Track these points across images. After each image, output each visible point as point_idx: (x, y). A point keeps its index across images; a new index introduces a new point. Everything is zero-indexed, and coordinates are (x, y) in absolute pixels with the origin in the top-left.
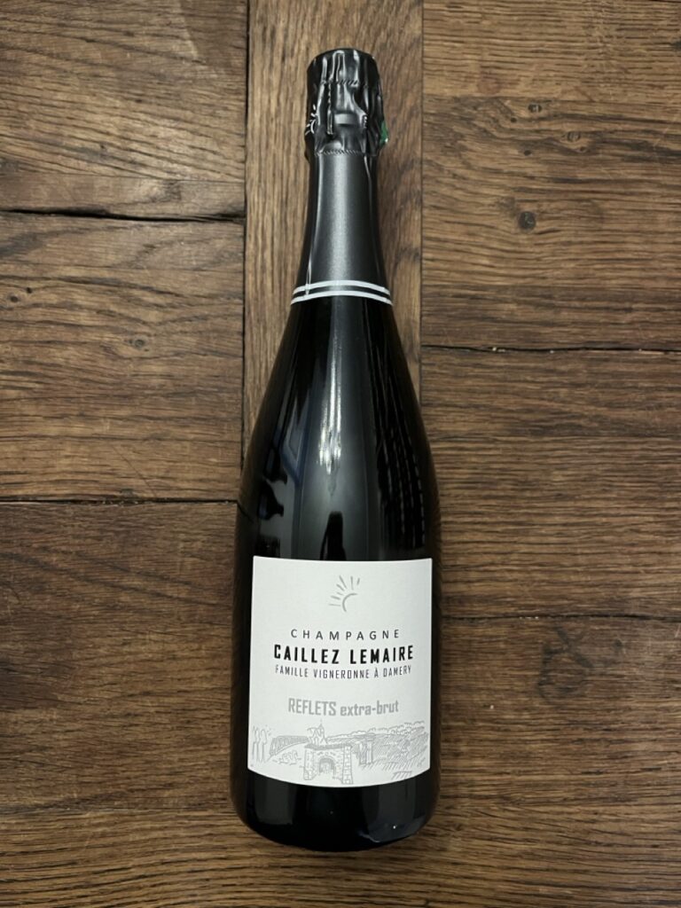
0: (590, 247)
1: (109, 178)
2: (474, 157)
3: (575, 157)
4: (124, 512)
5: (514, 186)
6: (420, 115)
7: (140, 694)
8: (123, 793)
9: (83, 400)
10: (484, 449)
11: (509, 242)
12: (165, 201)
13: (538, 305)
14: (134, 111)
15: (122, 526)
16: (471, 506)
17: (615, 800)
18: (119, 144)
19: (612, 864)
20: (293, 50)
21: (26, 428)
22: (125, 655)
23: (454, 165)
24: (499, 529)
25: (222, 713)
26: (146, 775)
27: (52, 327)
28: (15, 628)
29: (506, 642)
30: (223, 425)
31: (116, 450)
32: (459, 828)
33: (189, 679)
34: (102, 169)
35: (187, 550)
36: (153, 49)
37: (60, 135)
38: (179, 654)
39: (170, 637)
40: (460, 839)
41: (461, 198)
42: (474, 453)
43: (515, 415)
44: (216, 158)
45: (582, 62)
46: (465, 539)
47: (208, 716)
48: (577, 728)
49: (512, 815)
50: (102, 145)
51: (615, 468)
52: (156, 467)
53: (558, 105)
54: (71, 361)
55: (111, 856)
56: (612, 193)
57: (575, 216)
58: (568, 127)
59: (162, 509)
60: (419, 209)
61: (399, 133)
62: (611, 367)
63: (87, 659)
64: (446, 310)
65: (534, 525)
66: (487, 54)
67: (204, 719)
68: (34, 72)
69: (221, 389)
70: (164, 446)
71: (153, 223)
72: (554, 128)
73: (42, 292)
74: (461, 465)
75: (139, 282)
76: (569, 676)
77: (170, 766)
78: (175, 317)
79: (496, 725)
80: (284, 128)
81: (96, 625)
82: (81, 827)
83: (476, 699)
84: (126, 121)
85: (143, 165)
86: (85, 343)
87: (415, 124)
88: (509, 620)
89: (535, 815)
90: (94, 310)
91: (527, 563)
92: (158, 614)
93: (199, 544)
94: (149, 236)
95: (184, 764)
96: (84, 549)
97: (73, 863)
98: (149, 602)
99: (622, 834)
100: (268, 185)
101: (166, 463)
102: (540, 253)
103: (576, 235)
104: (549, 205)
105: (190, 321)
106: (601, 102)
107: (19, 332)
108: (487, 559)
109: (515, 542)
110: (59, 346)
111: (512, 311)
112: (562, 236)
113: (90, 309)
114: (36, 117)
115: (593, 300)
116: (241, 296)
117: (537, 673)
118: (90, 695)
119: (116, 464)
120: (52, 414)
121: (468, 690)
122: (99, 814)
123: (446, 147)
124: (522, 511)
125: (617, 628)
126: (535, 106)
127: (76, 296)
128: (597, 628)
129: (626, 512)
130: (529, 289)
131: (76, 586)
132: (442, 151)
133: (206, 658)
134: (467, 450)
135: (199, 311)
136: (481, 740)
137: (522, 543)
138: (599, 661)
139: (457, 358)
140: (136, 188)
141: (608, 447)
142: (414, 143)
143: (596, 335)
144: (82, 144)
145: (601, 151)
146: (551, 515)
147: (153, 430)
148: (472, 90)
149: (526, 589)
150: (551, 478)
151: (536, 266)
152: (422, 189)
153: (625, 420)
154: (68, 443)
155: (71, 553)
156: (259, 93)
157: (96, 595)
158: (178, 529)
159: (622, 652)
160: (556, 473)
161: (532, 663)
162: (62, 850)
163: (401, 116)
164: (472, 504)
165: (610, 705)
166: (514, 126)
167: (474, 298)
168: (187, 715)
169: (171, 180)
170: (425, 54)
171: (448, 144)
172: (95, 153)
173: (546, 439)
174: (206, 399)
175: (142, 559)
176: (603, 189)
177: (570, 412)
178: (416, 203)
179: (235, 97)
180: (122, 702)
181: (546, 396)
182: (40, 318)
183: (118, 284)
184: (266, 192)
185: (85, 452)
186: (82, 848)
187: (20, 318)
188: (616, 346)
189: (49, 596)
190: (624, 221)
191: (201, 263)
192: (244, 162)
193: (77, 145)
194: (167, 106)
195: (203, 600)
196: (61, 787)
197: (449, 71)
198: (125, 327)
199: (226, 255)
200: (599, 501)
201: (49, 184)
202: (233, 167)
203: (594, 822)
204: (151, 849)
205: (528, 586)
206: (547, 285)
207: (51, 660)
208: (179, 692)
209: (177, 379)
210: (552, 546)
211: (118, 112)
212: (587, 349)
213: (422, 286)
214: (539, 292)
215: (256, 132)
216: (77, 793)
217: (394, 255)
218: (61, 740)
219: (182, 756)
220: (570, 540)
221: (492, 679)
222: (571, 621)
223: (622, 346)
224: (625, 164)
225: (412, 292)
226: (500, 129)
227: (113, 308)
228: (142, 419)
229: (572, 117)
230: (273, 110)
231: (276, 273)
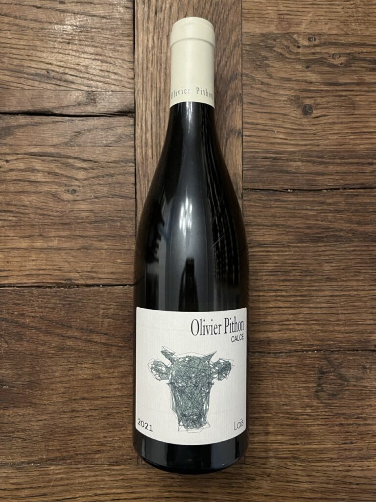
0: (346, 125)
1: (52, 91)
2: (274, 71)
3: (337, 69)
4: (68, 293)
5: (299, 88)
6: (240, 46)
7: (80, 399)
8: (72, 456)
9: (41, 227)
10: (282, 251)
11: (296, 124)
12: (87, 104)
13: (314, 162)
14: (66, 50)
15: (66, 301)
16: (274, 286)
17: (362, 458)
18: (58, 70)
19: (359, 495)
20: (161, 8)
21: (9, 244)
22: (70, 376)
23: (262, 76)
24: (292, 299)
25: (128, 409)
26: (85, 446)
27: (22, 183)
28: (6, 361)
29: (296, 367)
30: (125, 240)
31: (61, 256)
32: (269, 476)
33: (109, 390)
34: (49, 87)
35: (105, 314)
36: (76, 11)
37: (23, 66)
38: (102, 375)
39: (97, 366)
40: (269, 482)
41: (266, 97)
42: (276, 254)
43: (301, 230)
44: (116, 77)
45: (340, 10)
46: (271, 306)
47: (120, 411)
48: (339, 417)
49: (300, 468)
50: (48, 71)
51: (362, 262)
52: (85, 265)
53: (326, 37)
54: (33, 203)
55: (67, 491)
56: (360, 91)
57: (337, 106)
58: (332, 50)
59: (90, 291)
60: (240, 104)
61: (228, 58)
62: (360, 200)
63: (48, 379)
64: (258, 167)
65: (313, 296)
66: (281, 6)
67: (117, 413)
68: (6, 28)
69: (123, 218)
70: (90, 253)
71: (79, 118)
72: (324, 51)
73: (15, 162)
74: (267, 261)
75: (72, 155)
76: (335, 386)
77: (98, 440)
78: (95, 175)
79: (290, 416)
80: (157, 56)
81: (53, 359)
82: (49, 474)
83: (278, 400)
84: (61, 55)
85: (72, 83)
86: (41, 192)
87: (238, 51)
88: (298, 353)
89: (314, 468)
90: (46, 172)
91: (308, 319)
92: (90, 352)
93: (112, 310)
94: (77, 126)
95: (107, 439)
96: (45, 314)
97: (45, 495)
98: (84, 345)
99: (365, 478)
100: (148, 92)
101: (91, 263)
102: (315, 130)
103: (338, 118)
104: (321, 100)
105: (103, 177)
106: (353, 35)
107: (2, 187)
108: (285, 317)
109: (301, 307)
110: (27, 195)
111: (299, 166)
112: (329, 119)
113: (43, 172)
114: (8, 55)
115: (348, 159)
116: (134, 161)
117: (315, 385)
118: (51, 399)
119: (62, 264)
120: (24, 235)
121: (274, 395)
122: (58, 468)
123: (257, 65)
124: (305, 288)
125: (363, 358)
126: (312, 38)
127: (34, 164)
128: (351, 358)
129: (369, 288)
130: (309, 152)
131: (41, 336)
132: (254, 68)
133: (119, 378)
134: (272, 252)
135: (107, 171)
136: (282, 425)
137: (306, 308)
138: (352, 377)
139: (265, 196)
140: (68, 96)
141: (358, 248)
142: (237, 63)
143: (350, 180)
144: (36, 71)
145: (353, 65)
146: (323, 290)
147: (83, 243)
148: (272, 29)
149: (308, 335)
150: (323, 268)
151: (313, 138)
152: (242, 92)
153: (369, 232)
154: (34, 252)
155: (37, 317)
156: (141, 35)
157: (52, 342)
158: (99, 302)
159: (367, 372)
160: (326, 265)
161: (312, 379)
162: (38, 487)
163: (229, 47)
164: (275, 285)
165: (359, 403)
166: (300, 50)
167: (275, 159)
168: (107, 411)
169: (88, 91)
170: (243, 7)
171: (259, 64)
172: (43, 76)
173: (320, 244)
174: (114, 224)
175: (79, 320)
176: (355, 89)
177: (334, 228)
178: (239, 100)
179: (128, 38)
180: (70, 403)
181: (319, 219)
182: (15, 178)
183: (60, 156)
184: (147, 97)
185: (43, 258)
186: (49, 486)
187: (3, 178)
188: (363, 186)
189: (25, 343)
190: (369, 108)
191: (109, 142)
192: (133, 79)
193: (32, 71)
194: (86, 45)
195: (115, 344)
196: (37, 452)
197: (258, 17)
198: (64, 182)
199: (124, 137)
200: (352, 282)
201: (16, 96)
202: (126, 82)
203: (349, 471)
204: (89, 487)
205: (309, 333)
206: (320, 150)
207: (27, 380)
208: (103, 397)
209: (96, 213)
210: (324, 309)
211: (56, 50)
212: (345, 189)
213: (243, 152)
214: (315, 154)
215: (140, 60)
216: (45, 455)
217: (226, 133)
218: (36, 425)
219: (106, 435)
220: (335, 305)
221: (289, 389)
222: (336, 354)
223: (367, 185)
224: (369, 73)
225: (237, 156)
226: (290, 52)
227: (57, 171)
228: (76, 237)
229: (335, 44)
230: (150, 46)
231: (154, 147)
